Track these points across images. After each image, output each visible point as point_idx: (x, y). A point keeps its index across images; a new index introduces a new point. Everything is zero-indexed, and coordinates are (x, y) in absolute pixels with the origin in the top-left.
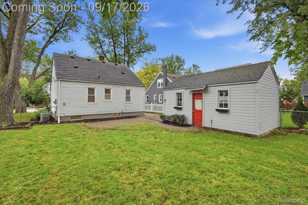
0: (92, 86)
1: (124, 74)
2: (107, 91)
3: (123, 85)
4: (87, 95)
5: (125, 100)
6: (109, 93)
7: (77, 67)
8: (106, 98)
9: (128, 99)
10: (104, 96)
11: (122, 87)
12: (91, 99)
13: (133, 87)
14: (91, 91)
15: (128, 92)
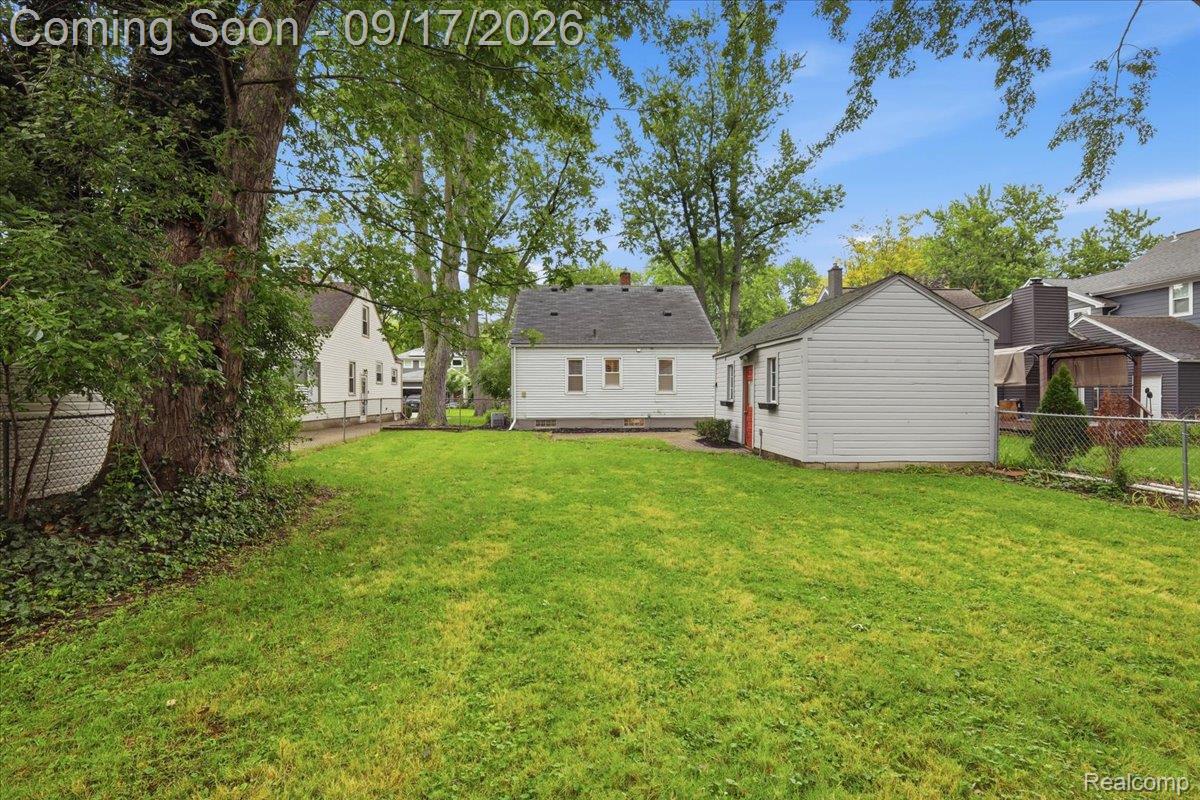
0: (575, 354)
1: (669, 315)
2: (612, 366)
3: (652, 348)
4: (567, 374)
5: (657, 384)
6: (616, 368)
7: (556, 314)
8: (608, 382)
9: (666, 383)
10: (604, 378)
11: (648, 352)
12: (575, 384)
13: (679, 350)
14: (575, 365)
15: (665, 365)
